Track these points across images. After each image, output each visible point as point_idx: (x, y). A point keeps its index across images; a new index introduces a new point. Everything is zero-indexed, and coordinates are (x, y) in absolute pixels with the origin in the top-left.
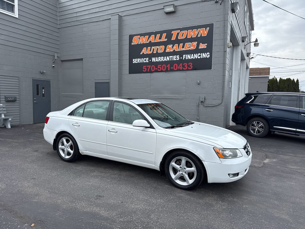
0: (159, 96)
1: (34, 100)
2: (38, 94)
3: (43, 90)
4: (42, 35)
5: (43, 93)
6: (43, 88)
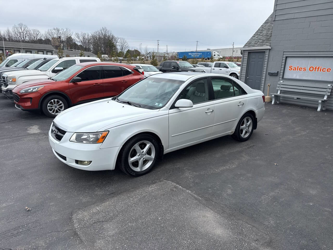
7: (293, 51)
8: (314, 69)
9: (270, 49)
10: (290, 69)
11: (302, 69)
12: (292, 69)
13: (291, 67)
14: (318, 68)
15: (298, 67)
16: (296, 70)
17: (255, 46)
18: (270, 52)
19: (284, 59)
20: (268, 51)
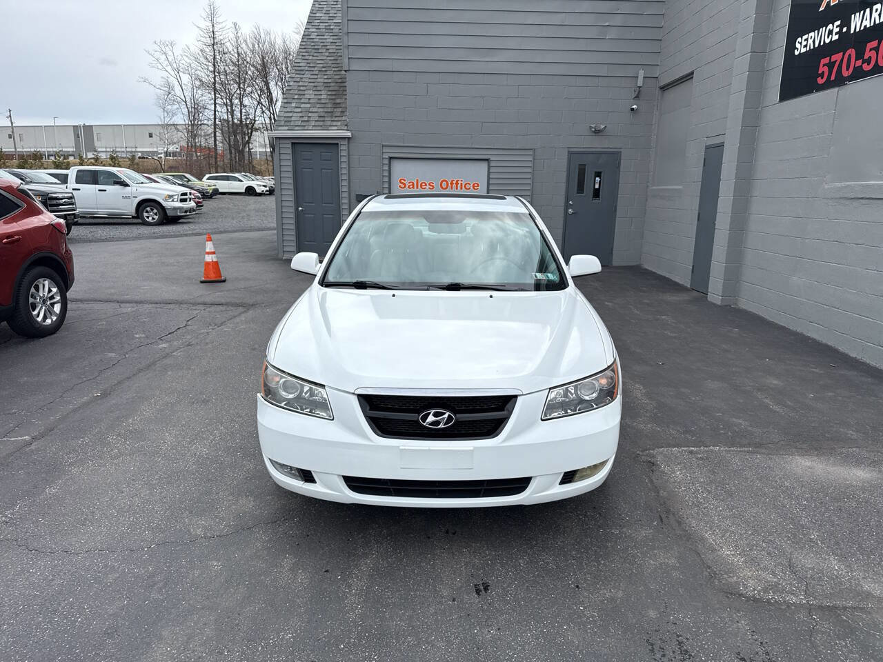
0: (848, 185)
1: (567, 206)
2: (581, 189)
3: (598, 179)
4: (607, 24)
5: (597, 186)
6: (598, 174)
7: (402, 144)
8: (450, 185)
9: (349, 138)
10: (403, 186)
11: (426, 185)
12: (405, 184)
13: (403, 181)
14: (457, 184)
15: (417, 180)
16: (415, 189)
17: (306, 128)
18: (351, 144)
19: (386, 162)
20: (345, 142)
